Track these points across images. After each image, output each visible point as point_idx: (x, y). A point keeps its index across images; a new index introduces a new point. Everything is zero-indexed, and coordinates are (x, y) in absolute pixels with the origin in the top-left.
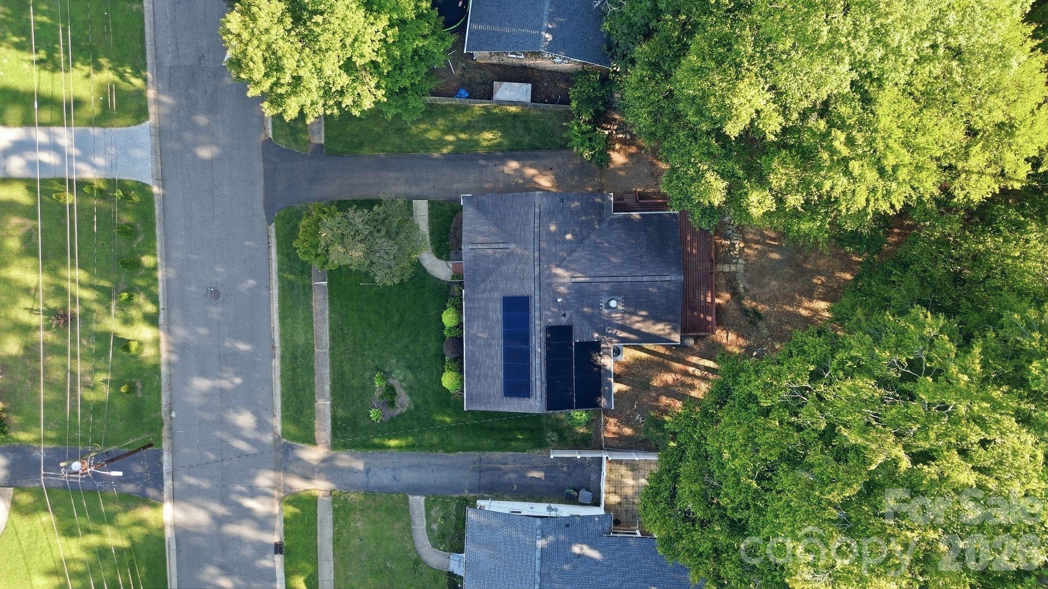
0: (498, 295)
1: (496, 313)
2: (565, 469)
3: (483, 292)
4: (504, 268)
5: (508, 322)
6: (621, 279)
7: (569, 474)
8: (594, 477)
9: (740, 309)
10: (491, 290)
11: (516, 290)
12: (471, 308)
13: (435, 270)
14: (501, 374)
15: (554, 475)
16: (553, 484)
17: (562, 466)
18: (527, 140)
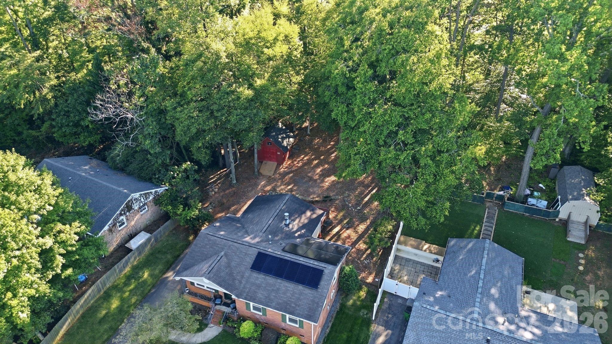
0: (248, 273)
1: (260, 278)
2: (390, 316)
3: (240, 282)
4: (233, 264)
5: (268, 271)
6: (276, 214)
7: (394, 315)
8: (400, 301)
9: (322, 203)
10: (242, 277)
11: (250, 260)
12: (247, 295)
13: (208, 337)
14: (300, 287)
15: (392, 324)
16: (400, 327)
17: (388, 317)
18: (169, 256)
